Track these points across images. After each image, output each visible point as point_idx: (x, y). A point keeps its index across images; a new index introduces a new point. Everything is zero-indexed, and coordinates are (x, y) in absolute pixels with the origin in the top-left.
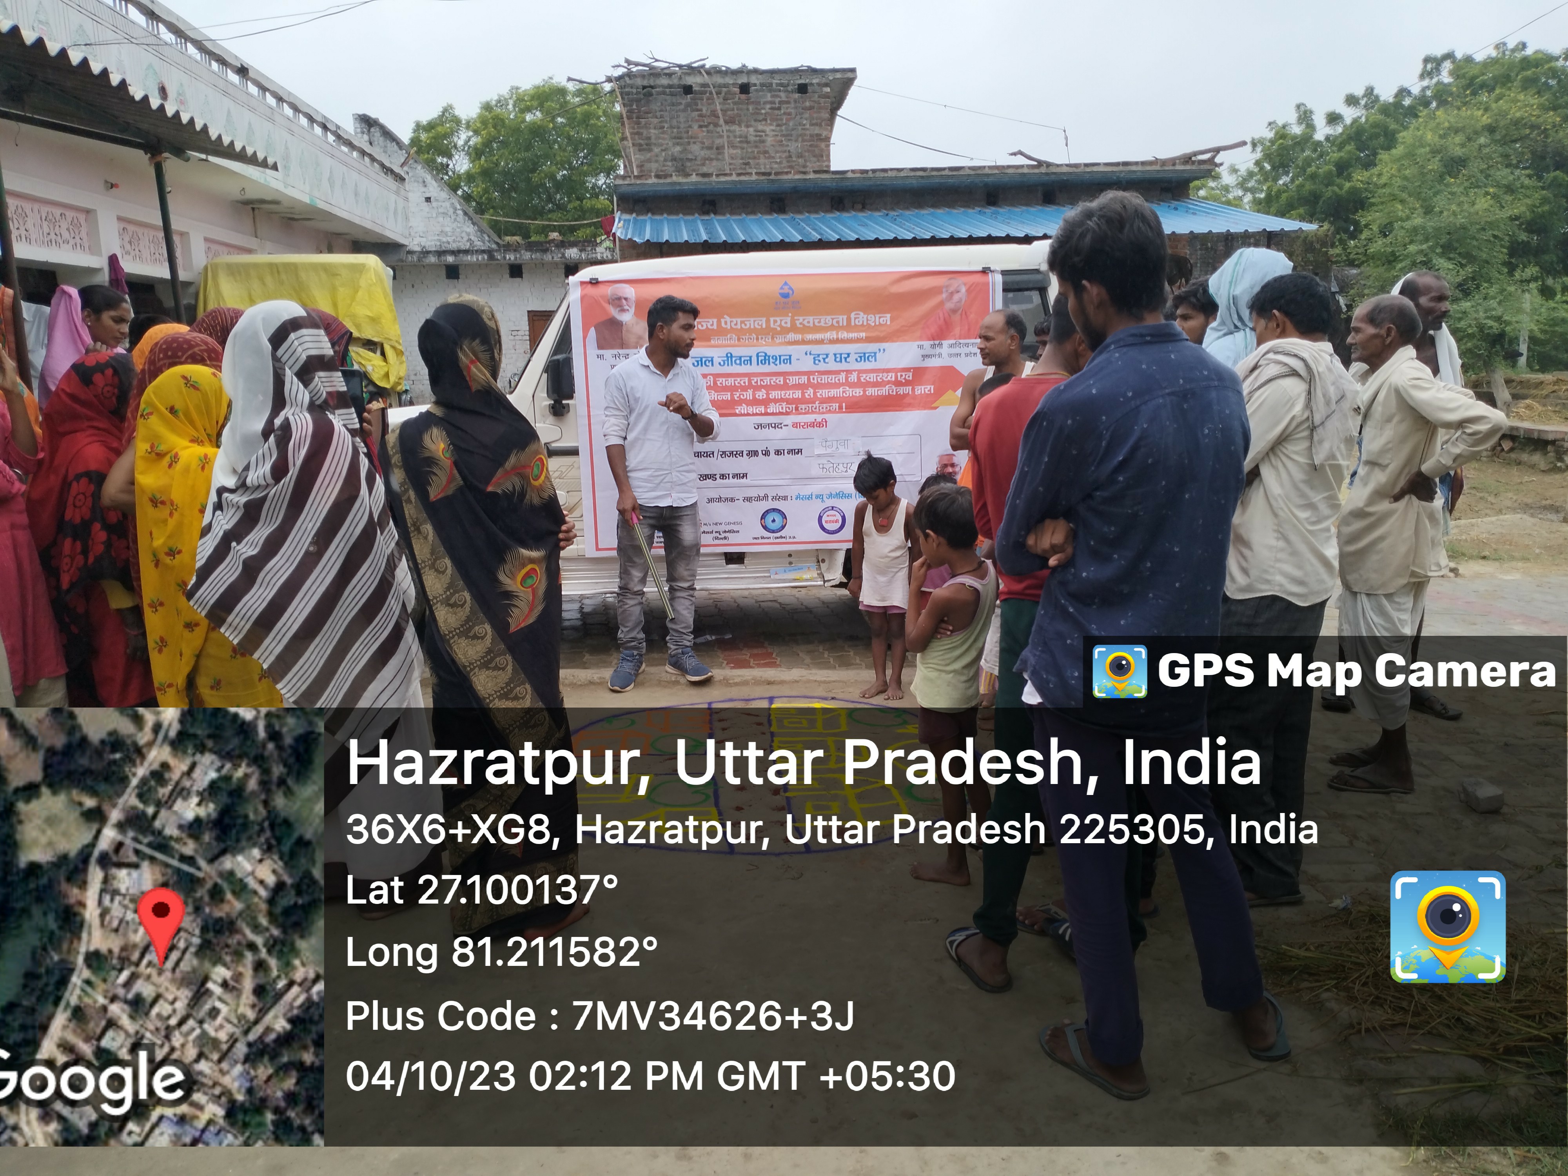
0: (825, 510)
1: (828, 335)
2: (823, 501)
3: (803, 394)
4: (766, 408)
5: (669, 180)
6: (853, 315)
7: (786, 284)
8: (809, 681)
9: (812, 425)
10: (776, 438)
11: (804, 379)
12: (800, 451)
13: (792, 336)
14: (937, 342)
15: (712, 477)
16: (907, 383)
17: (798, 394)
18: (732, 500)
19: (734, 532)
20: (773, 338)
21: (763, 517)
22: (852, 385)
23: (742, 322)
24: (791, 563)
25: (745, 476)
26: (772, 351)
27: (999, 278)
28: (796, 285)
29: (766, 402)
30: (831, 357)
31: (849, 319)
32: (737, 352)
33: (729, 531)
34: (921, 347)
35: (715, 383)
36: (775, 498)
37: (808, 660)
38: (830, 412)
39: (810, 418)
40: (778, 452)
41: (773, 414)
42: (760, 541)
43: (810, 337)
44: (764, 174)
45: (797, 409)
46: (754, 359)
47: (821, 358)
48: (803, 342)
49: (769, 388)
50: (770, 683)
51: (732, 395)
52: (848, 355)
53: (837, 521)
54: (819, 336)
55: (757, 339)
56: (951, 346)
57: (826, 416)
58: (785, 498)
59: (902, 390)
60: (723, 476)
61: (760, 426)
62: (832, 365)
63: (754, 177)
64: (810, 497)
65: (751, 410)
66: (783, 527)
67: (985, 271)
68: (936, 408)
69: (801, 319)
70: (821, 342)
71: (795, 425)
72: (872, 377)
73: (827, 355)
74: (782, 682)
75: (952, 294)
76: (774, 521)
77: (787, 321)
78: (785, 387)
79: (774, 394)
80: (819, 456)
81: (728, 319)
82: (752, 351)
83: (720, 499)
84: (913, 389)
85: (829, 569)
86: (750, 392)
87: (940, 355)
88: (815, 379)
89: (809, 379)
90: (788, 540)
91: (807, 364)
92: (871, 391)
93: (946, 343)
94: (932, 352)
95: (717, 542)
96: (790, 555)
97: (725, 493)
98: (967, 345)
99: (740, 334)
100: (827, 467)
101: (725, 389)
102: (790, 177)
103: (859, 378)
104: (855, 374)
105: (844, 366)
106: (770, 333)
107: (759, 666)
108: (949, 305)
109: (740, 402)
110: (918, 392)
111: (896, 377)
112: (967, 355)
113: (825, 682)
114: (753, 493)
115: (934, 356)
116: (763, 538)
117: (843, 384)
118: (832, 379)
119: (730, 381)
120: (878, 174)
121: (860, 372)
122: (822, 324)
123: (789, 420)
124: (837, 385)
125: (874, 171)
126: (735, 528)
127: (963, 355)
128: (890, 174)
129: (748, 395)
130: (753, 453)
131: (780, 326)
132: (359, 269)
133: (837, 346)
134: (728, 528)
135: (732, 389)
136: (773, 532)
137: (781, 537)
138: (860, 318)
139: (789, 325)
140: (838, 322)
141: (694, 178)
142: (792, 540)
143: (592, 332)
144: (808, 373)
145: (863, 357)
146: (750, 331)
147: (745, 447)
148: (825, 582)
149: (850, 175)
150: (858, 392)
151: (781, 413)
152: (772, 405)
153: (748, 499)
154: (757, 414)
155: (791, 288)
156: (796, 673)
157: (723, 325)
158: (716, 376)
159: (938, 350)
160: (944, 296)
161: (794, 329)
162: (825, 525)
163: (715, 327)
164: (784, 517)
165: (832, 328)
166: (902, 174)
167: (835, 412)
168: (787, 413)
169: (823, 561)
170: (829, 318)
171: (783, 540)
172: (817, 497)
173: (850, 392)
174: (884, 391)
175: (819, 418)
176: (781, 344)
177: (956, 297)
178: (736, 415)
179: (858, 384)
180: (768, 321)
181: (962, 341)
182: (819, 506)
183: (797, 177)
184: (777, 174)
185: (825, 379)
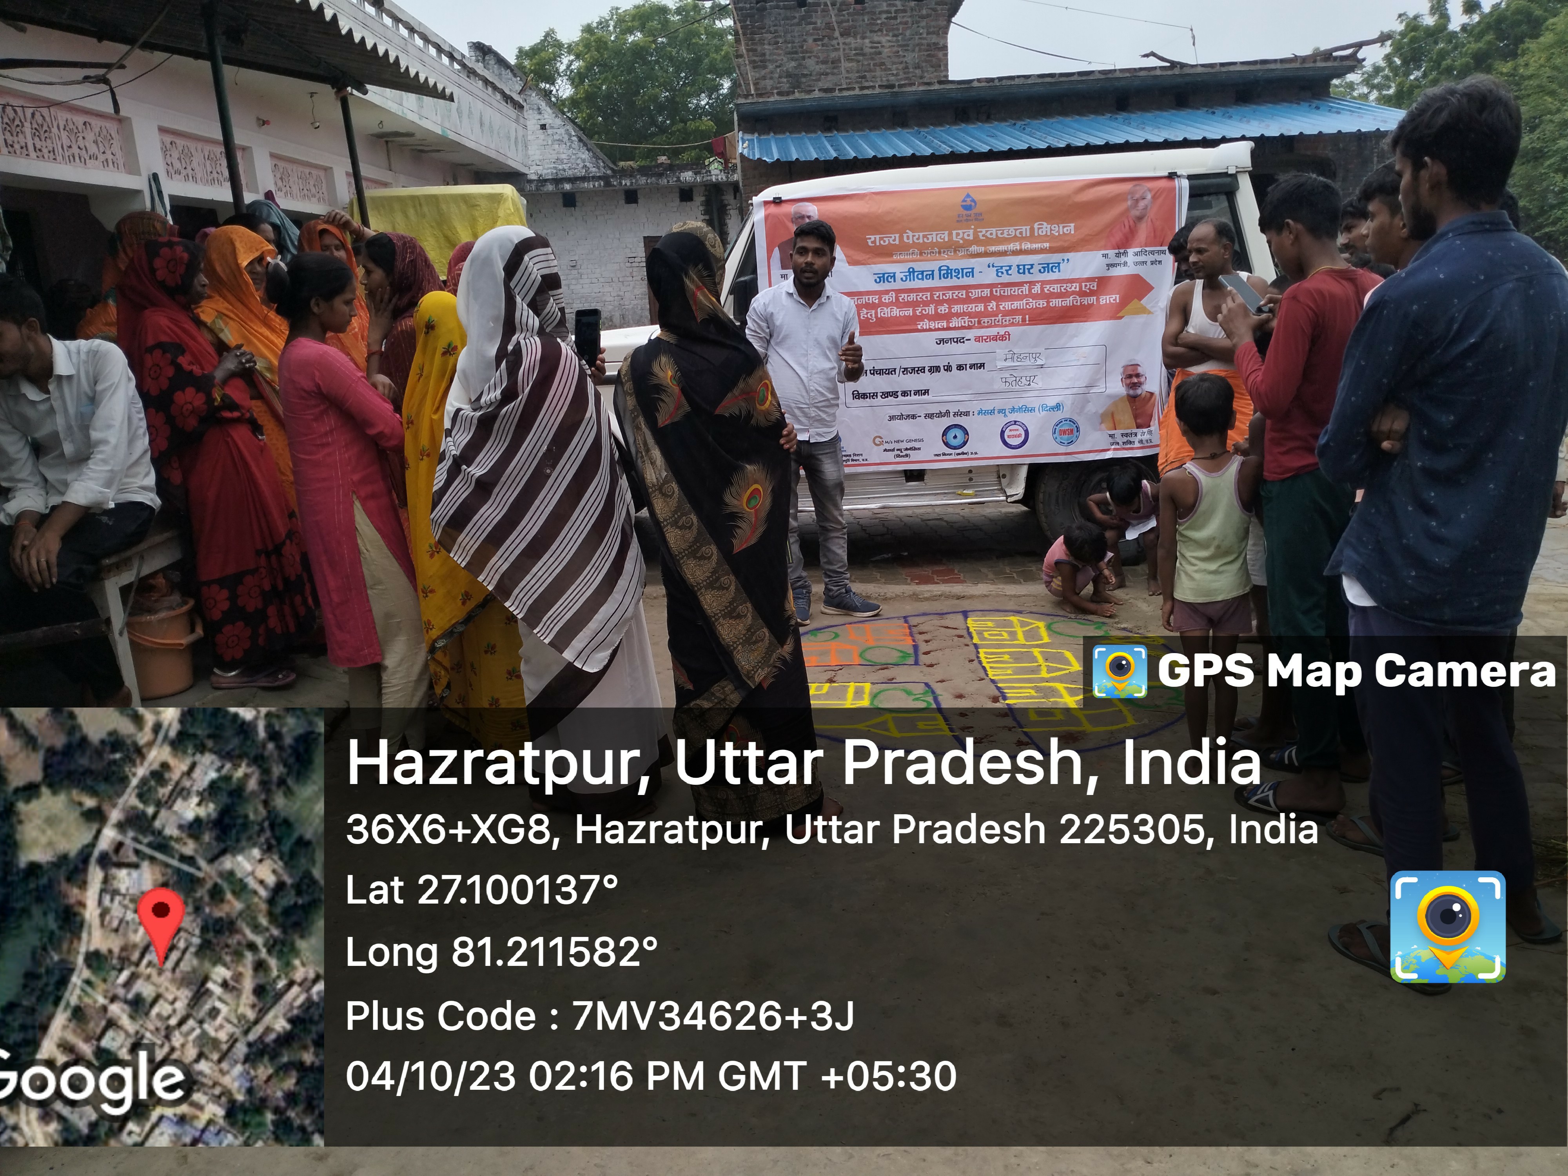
0: (1008, 424)
1: (1012, 246)
2: (1005, 416)
3: (986, 307)
4: (948, 323)
5: (791, 97)
6: (1036, 226)
7: (968, 196)
8: (998, 596)
9: (995, 338)
10: (956, 353)
11: (987, 292)
12: (982, 365)
13: (974, 249)
14: (1122, 251)
15: (894, 394)
16: (1092, 293)
17: (981, 307)
18: (914, 417)
19: (915, 449)
20: (955, 251)
21: (945, 433)
22: (1035, 297)
23: (924, 236)
24: (971, 479)
25: (926, 392)
26: (954, 264)
27: (1185, 183)
28: (976, 196)
29: (948, 317)
30: (1014, 269)
31: (1032, 230)
32: (919, 266)
33: (911, 449)
34: (1105, 256)
35: (897, 298)
36: (955, 414)
37: (991, 576)
38: (1012, 324)
39: (993, 331)
40: (960, 367)
41: (955, 328)
42: (942, 458)
43: (993, 249)
44: (887, 87)
45: (979, 322)
46: (936, 273)
47: (1003, 270)
48: (986, 254)
49: (951, 302)
50: (959, 598)
51: (914, 311)
52: (1032, 265)
53: (1019, 436)
54: (1001, 248)
55: (940, 253)
56: (1136, 254)
57: (1008, 329)
58: (967, 414)
59: (1086, 301)
60: (905, 394)
61: (942, 341)
62: (1016, 277)
63: (877, 91)
64: (992, 412)
65: (933, 325)
66: (965, 443)
67: (1172, 176)
68: (1121, 318)
69: (984, 231)
70: (1004, 254)
71: (978, 339)
72: (1056, 288)
73: (1010, 267)
74: (972, 597)
75: (1137, 201)
76: (955, 437)
77: (969, 234)
78: (968, 300)
79: (956, 308)
80: (1001, 369)
81: (910, 234)
82: (934, 265)
83: (901, 417)
84: (1098, 300)
85: (1010, 484)
86: (932, 306)
87: (1125, 264)
88: (997, 292)
89: (991, 292)
90: (970, 456)
91: (990, 277)
92: (1055, 303)
93: (1131, 251)
94: (1117, 261)
95: (898, 460)
96: (970, 471)
97: (907, 410)
98: (1152, 252)
99: (924, 250)
100: (1010, 380)
101: (907, 304)
102: (914, 88)
103: (1042, 289)
104: (1038, 286)
105: (1027, 277)
106: (953, 248)
107: (945, 582)
108: (1136, 213)
109: (922, 318)
110: (1102, 302)
111: (1081, 287)
112: (1152, 263)
113: (1015, 596)
114: (934, 409)
115: (1119, 264)
116: (944, 454)
117: (1026, 296)
118: (1016, 291)
119: (913, 297)
120: (1004, 82)
121: (1044, 283)
122: (1005, 235)
123: (970, 334)
124: (1020, 298)
125: (1000, 79)
126: (916, 445)
127: (1149, 263)
128: (1017, 81)
129: (931, 310)
130: (935, 369)
131: (963, 238)
132: (496, 199)
133: (1020, 257)
134: (909, 445)
135: (914, 304)
136: (955, 448)
137: (963, 453)
138: (1044, 228)
139: (971, 238)
140: (1021, 233)
141: (817, 94)
142: (973, 456)
143: (776, 252)
144: (991, 286)
145: (1047, 267)
146: (933, 245)
147: (927, 363)
148: (1007, 497)
149: (976, 84)
150: (1042, 303)
151: (963, 328)
152: (954, 319)
153: (930, 416)
154: (939, 329)
155: (973, 201)
156: (982, 588)
157: (905, 239)
158: (898, 292)
159: (1123, 259)
160: (1129, 203)
161: (976, 241)
162: (1008, 440)
163: (897, 242)
164: (966, 433)
165: (1015, 239)
166: (1030, 81)
167: (1018, 325)
168: (969, 328)
169: (1004, 476)
170: (1012, 229)
171: (965, 456)
172: (1000, 411)
173: (1033, 304)
174: (1069, 301)
175: (1002, 331)
176: (963, 257)
177: (1142, 204)
178: (918, 331)
179: (1042, 296)
180: (950, 234)
181: (1147, 249)
182: (1001, 421)
183: (921, 88)
184: (900, 86)
185: (1008, 291)
